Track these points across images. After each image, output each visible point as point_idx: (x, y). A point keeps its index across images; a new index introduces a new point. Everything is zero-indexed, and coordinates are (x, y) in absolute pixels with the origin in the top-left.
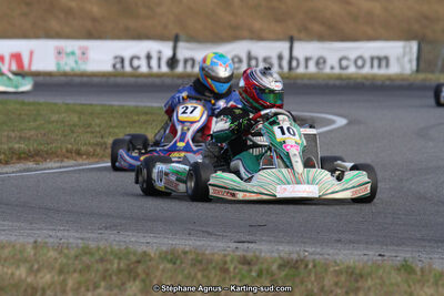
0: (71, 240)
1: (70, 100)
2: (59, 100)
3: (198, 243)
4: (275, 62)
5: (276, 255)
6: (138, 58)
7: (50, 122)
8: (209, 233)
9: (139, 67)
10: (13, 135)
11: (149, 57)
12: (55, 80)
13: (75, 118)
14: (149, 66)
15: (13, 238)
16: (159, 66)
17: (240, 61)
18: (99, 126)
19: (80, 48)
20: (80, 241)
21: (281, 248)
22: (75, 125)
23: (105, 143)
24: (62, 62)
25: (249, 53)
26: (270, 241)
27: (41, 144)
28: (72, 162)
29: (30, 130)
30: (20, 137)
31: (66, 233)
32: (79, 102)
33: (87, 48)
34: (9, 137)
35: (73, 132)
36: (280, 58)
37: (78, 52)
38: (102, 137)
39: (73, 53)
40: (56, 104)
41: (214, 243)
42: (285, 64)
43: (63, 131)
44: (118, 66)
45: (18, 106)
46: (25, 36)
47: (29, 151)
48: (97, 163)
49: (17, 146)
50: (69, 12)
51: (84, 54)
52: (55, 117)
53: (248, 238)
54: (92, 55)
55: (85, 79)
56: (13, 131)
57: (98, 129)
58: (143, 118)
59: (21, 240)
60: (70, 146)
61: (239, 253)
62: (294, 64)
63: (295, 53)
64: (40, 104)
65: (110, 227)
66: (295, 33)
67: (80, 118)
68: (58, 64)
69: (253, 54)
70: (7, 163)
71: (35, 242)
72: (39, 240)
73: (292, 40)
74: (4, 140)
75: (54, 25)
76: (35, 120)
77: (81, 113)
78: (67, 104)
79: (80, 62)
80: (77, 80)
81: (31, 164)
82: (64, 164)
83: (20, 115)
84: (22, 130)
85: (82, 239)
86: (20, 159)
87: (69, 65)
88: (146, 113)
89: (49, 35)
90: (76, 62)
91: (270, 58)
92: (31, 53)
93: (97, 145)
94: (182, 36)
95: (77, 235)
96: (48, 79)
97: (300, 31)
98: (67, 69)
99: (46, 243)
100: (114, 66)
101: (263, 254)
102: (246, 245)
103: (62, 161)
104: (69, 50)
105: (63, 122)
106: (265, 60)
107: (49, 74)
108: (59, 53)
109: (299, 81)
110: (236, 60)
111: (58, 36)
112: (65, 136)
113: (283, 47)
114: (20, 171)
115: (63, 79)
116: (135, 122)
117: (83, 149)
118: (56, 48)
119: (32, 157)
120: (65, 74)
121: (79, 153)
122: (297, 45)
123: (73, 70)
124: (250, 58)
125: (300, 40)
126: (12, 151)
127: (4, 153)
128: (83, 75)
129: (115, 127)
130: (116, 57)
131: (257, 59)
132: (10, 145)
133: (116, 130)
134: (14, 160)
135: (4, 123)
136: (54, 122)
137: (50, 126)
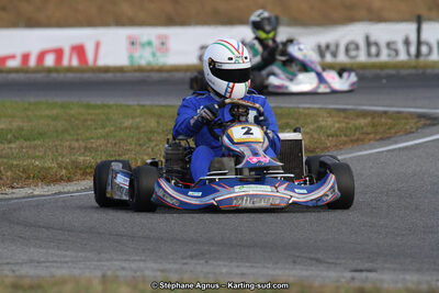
0: (147, 273)
1: (147, 102)
2: (132, 102)
3: (305, 273)
4: (401, 48)
5: (400, 285)
7: (121, 129)
8: (318, 261)
10: (76, 145)
12: (128, 76)
13: (153, 123)
15: (76, 272)
17: (357, 47)
19: (159, 37)
20: (159, 273)
21: (408, 277)
22: (152, 132)
24: (137, 55)
25: (367, 38)
26: (394, 270)
29: (98, 138)
30: (86, 148)
31: (142, 265)
32: (157, 103)
33: (166, 37)
34: (71, 148)
35: (150, 140)
36: (407, 42)
37: (156, 43)
39: (149, 43)
40: (128, 106)
41: (325, 273)
42: (413, 50)
43: (138, 140)
45: (82, 110)
46: (90, 23)
49: (81, 159)
51: (163, 44)
52: (128, 123)
53: (367, 266)
55: (165, 75)
56: (77, 140)
59: (87, 273)
61: (357, 284)
62: (424, 49)
63: (424, 36)
64: (110, 107)
65: (196, 256)
66: (423, 12)
67: (158, 123)
68: (131, 57)
69: (372, 39)
70: (69, 180)
71: (104, 276)
72: (109, 273)
73: (419, 20)
75: (126, 9)
76: (104, 127)
77: (160, 116)
78: (143, 106)
79: (158, 54)
80: (155, 76)
83: (85, 120)
84: (87, 139)
85: (162, 271)
87: (145, 58)
89: (120, 22)
90: (154, 55)
91: (394, 43)
92: (98, 45)
94: (283, 18)
95: (155, 266)
96: (119, 75)
97: (430, 9)
98: (143, 63)
99: (117, 277)
101: (386, 286)
102: (364, 274)
104: (144, 39)
105: (138, 128)
106: (389, 45)
107: (120, 70)
108: (133, 43)
109: (429, 71)
110: (352, 47)
111: (132, 22)
112: (141, 145)
113: (409, 29)
115: (137, 75)
118: (129, 37)
120: (140, 70)
122: (426, 27)
123: (149, 64)
124: (369, 44)
125: (430, 19)
126: (76, 165)
128: (161, 70)
130: (202, 48)
131: (376, 44)
132: (73, 158)
134: (78, 176)
135: (66, 131)
136: (126, 128)
137: (122, 133)
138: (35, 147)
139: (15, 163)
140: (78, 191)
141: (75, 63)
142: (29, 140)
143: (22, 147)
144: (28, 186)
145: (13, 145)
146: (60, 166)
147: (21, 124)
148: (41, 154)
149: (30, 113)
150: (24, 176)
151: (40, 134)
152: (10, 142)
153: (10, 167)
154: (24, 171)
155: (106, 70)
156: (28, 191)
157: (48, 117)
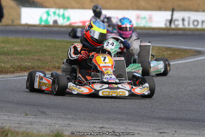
6: (178, 20)
9: (178, 25)
11: (183, 20)
14: (183, 25)
16: (189, 25)
19: (149, 15)
33: (152, 15)
39: (145, 18)
44: (168, 24)
51: (150, 18)
54: (154, 19)
68: (137, 24)
87: (142, 24)
90: (146, 22)
100: (166, 24)
104: (143, 16)
108: (138, 18)
130: (167, 20)
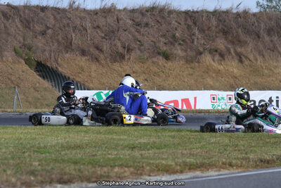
10: (185, 152)
12: (212, 115)
13: (227, 141)
18: (244, 146)
22: (227, 145)
23: (249, 158)
27: (205, 159)
28: (226, 172)
29: (197, 149)
30: (190, 154)
34: (183, 154)
35: (226, 150)
37: (226, 98)
38: (246, 154)
39: (223, 98)
43: (219, 150)
45: (188, 133)
46: (191, 89)
47: (197, 164)
48: (244, 172)
49: (188, 160)
50: (218, 72)
51: (230, 99)
52: (213, 140)
56: (186, 149)
57: (242, 148)
58: (273, 140)
60: (224, 160)
67: (230, 140)
70: (182, 172)
74: (179, 156)
75: (209, 81)
76: (199, 142)
77: (230, 137)
81: (198, 173)
82: (221, 173)
83: (190, 138)
84: (191, 149)
86: (190, 169)
88: (275, 137)
89: (206, 88)
90: (226, 104)
92: (195, 98)
93: (243, 159)
98: (220, 108)
103: (220, 171)
105: (218, 143)
107: (208, 111)
112: (221, 153)
114: (191, 178)
115: (217, 115)
116: (267, 143)
117: (234, 162)
118: (212, 95)
119: (199, 168)
120: (218, 112)
121: (231, 165)
126: (185, 164)
127: (180, 165)
129: (254, 147)
132: (183, 159)
133: (255, 149)
134: (187, 170)
135: (179, 144)
136: (212, 143)
137: (210, 146)
138: (163, 153)
139: (152, 162)
140: (186, 179)
141: (185, 108)
142: (159, 149)
143: (155, 153)
144: (159, 175)
145: (150, 152)
146: (176, 164)
147: (155, 140)
148: (166, 157)
149: (159, 134)
150: (156, 169)
151: (165, 145)
152: (148, 150)
153: (148, 164)
154: (157, 167)
155: (200, 111)
156: (158, 178)
157: (170, 136)
